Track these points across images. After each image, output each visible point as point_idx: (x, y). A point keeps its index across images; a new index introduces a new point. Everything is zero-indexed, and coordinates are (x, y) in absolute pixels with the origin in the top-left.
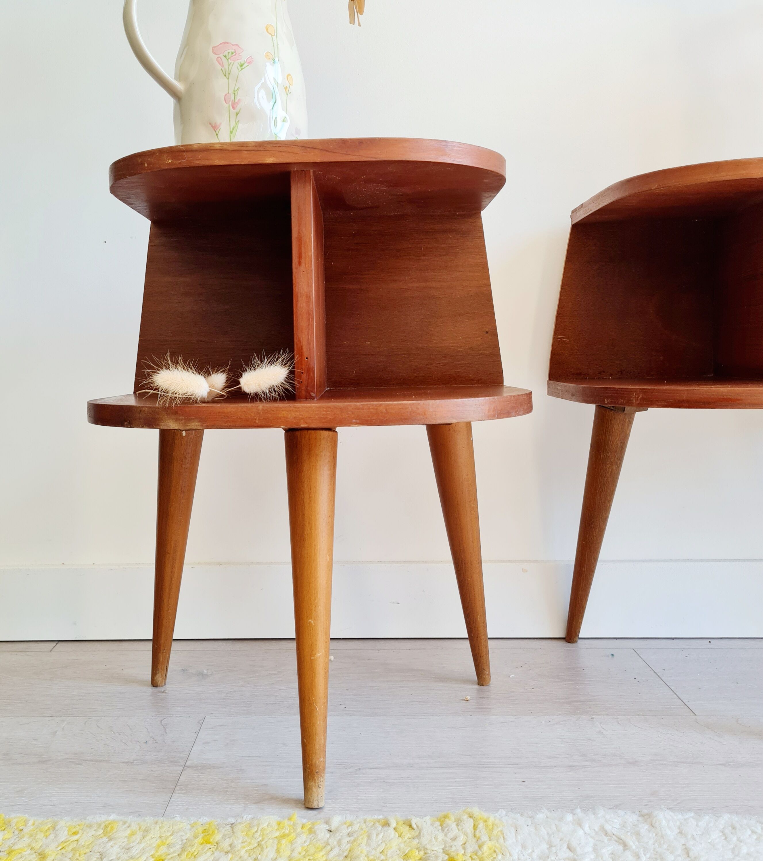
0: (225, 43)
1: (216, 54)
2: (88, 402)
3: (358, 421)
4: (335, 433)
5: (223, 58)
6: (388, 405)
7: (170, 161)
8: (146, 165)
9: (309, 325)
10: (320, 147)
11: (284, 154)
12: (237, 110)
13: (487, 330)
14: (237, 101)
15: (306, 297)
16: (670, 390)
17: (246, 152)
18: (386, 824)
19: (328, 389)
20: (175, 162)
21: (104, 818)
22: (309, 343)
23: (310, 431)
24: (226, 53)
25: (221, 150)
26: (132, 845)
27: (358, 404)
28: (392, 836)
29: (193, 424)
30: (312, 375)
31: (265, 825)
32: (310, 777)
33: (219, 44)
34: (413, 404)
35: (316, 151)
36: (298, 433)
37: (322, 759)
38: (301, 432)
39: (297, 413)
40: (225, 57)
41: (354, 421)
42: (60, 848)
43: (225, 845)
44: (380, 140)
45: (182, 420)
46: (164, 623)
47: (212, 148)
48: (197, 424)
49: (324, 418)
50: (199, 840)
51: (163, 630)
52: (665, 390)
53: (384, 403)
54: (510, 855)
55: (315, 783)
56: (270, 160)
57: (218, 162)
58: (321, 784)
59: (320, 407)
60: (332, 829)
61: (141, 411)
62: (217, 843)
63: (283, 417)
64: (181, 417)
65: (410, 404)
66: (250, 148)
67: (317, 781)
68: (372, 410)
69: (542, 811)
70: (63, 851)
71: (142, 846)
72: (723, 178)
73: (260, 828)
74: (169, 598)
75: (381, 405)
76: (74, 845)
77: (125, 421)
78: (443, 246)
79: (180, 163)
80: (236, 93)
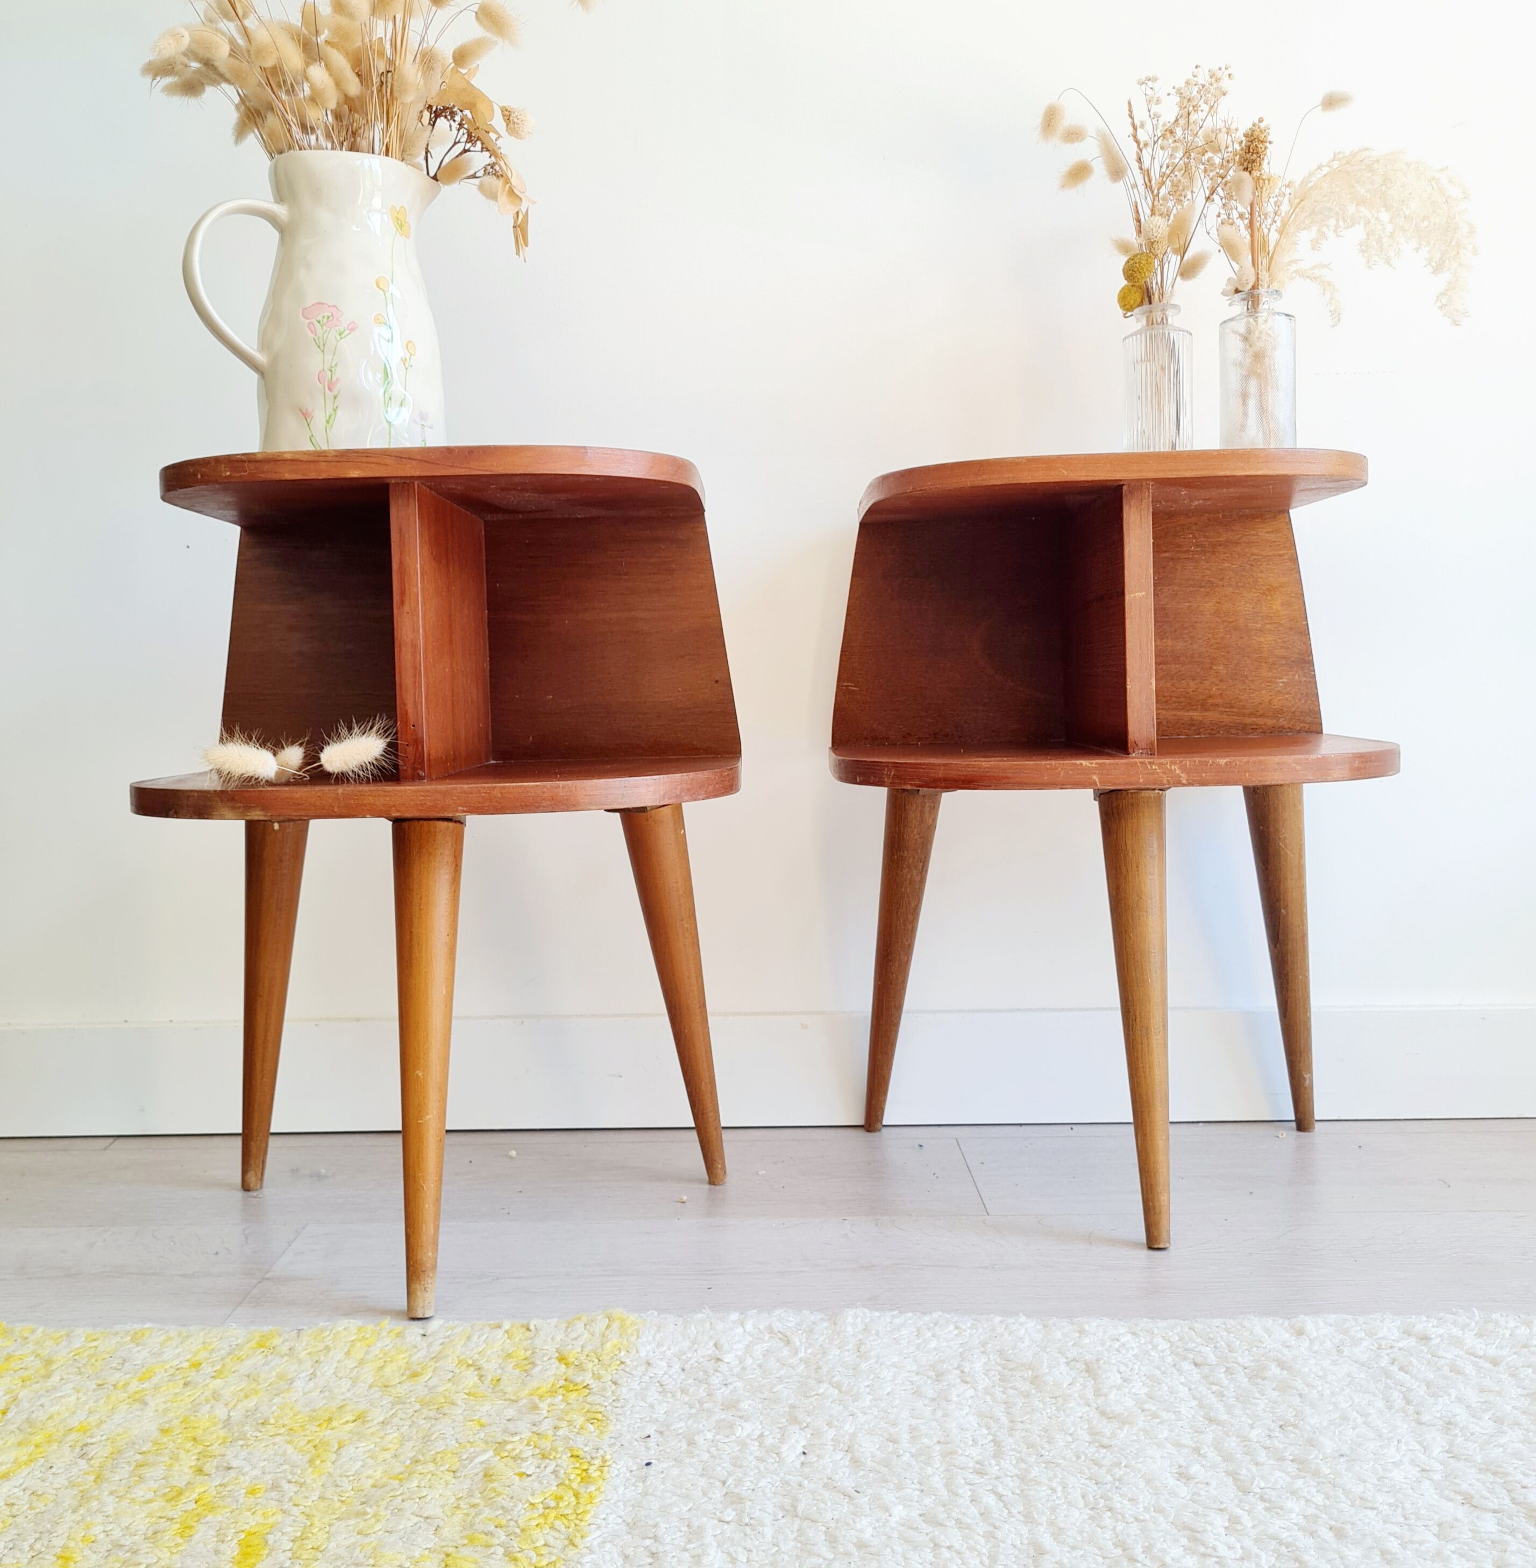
0: (319, 303)
1: (307, 318)
2: (131, 786)
3: (465, 809)
4: (458, 825)
5: (317, 324)
6: (504, 788)
7: (228, 473)
8: (199, 476)
9: (415, 683)
10: (419, 457)
11: (373, 466)
12: (335, 393)
13: (717, 678)
14: (334, 379)
15: (412, 645)
16: (924, 764)
17: (324, 464)
18: (499, 1327)
19: (494, 762)
20: (234, 475)
21: (137, 1327)
22: (416, 706)
23: (421, 822)
24: (320, 318)
25: (292, 460)
26: (164, 1350)
27: (466, 786)
28: (499, 1336)
29: (254, 813)
30: (420, 747)
31: (341, 1329)
32: (414, 1277)
33: (311, 304)
34: (537, 786)
35: (414, 462)
36: (406, 825)
37: (430, 1254)
38: (411, 822)
39: (387, 799)
40: (319, 322)
41: (460, 808)
42: (73, 1354)
43: (285, 1349)
44: (496, 448)
45: (240, 808)
46: (257, 1097)
47: (280, 458)
48: (259, 813)
49: (422, 805)
50: (252, 1344)
51: (256, 1108)
52: (920, 764)
53: (498, 785)
54: (637, 1352)
55: (420, 1284)
56: (355, 474)
57: (288, 477)
58: (430, 1286)
59: (414, 791)
60: (428, 1333)
61: (189, 797)
62: (274, 1348)
63: (370, 804)
64: (239, 805)
65: (533, 786)
66: (329, 459)
67: (423, 1283)
68: (484, 795)
69: (704, 1310)
70: (76, 1357)
71: (177, 1351)
72: (985, 483)
73: (334, 1331)
74: (263, 1060)
75: (494, 788)
76: (92, 1351)
77: (170, 810)
78: (652, 560)
79: (240, 477)
80: (333, 369)
